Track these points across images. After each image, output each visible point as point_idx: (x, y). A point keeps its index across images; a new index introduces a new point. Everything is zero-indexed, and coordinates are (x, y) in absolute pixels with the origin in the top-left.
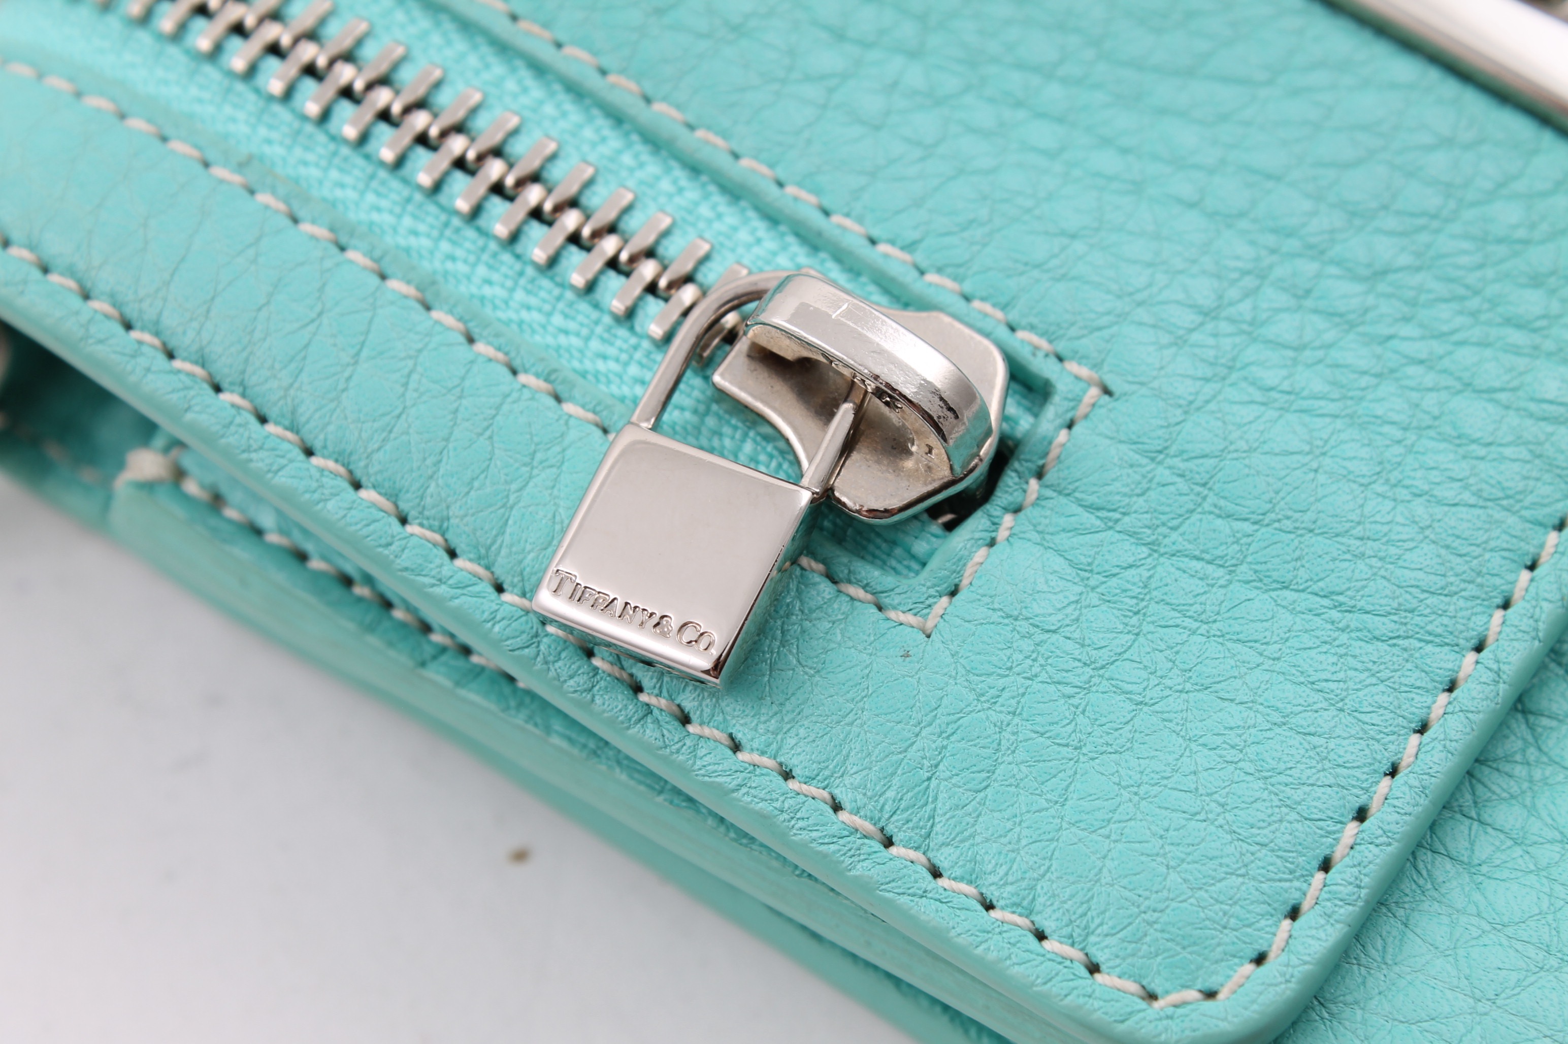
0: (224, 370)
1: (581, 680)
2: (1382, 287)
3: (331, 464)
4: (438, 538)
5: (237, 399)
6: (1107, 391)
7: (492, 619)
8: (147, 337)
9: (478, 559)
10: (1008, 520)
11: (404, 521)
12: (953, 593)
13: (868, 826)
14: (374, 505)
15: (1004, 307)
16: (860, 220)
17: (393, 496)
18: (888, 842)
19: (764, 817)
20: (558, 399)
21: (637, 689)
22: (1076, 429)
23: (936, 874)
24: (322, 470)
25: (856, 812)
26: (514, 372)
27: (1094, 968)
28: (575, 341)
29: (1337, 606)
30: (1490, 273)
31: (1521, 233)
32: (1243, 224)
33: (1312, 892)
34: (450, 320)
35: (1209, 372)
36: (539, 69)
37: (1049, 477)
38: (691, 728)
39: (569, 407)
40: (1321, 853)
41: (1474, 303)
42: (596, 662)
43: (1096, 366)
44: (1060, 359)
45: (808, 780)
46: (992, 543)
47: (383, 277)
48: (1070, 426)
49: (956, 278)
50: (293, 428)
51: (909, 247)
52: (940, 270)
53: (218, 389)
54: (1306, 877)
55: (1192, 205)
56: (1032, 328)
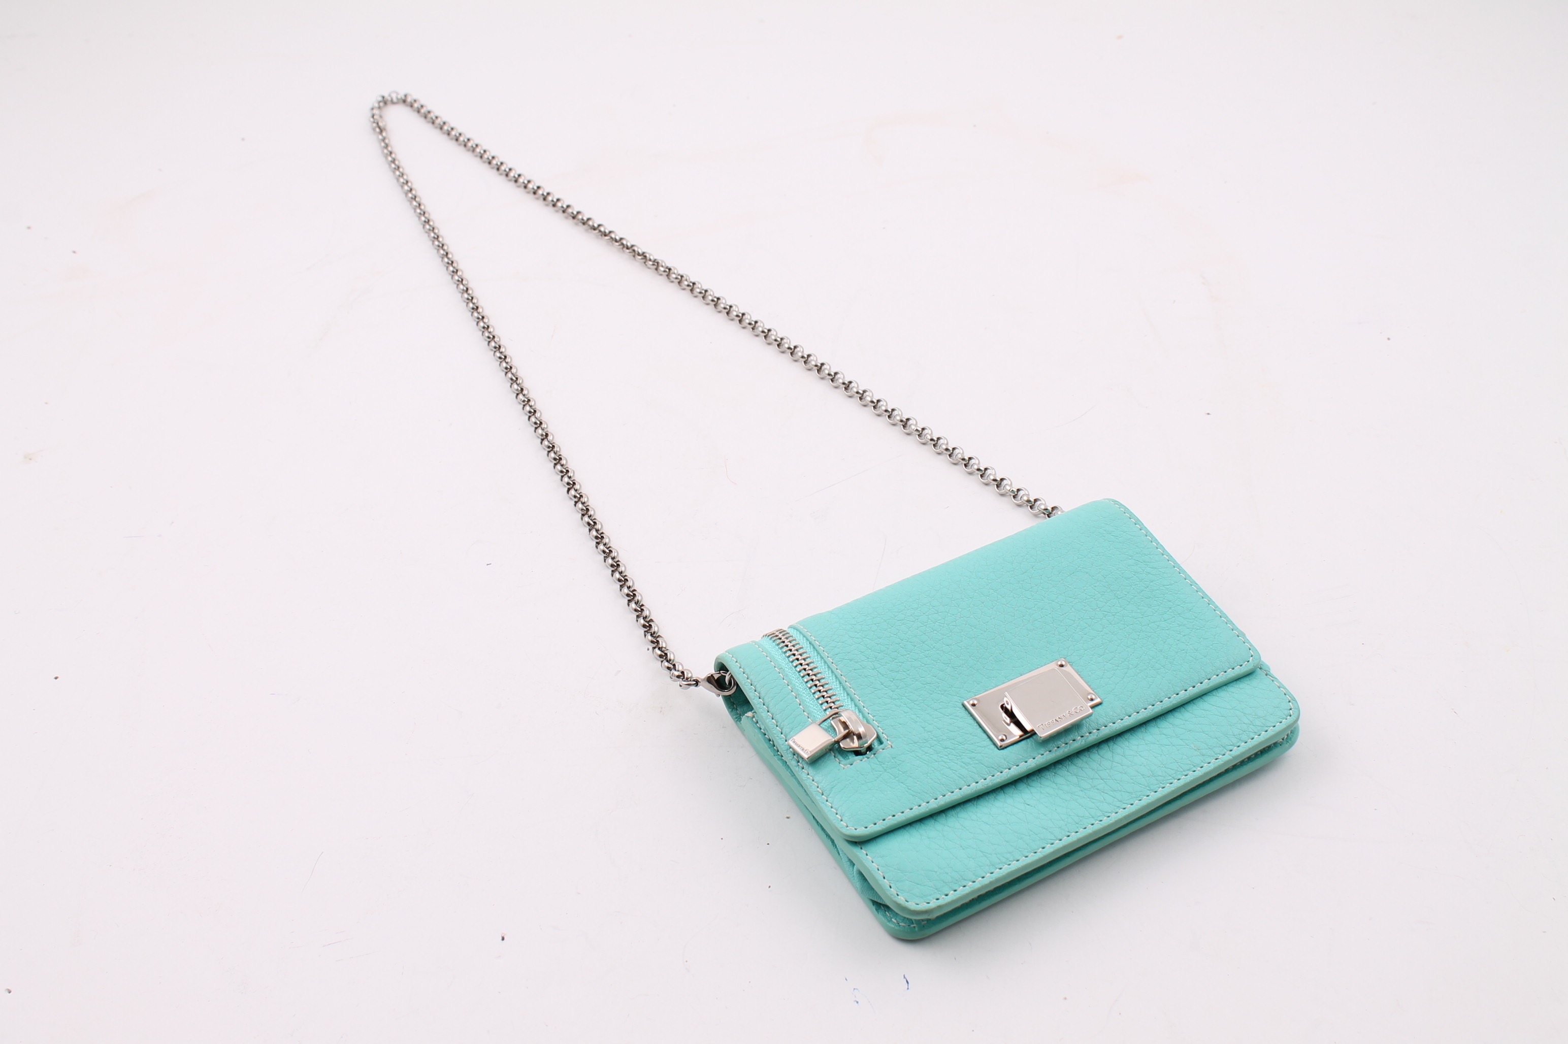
0: (762, 696)
1: (791, 758)
2: (946, 750)
3: (770, 714)
4: (780, 730)
5: (762, 701)
6: (892, 747)
7: (783, 745)
8: (753, 688)
9: (785, 736)
10: (866, 759)
11: (777, 726)
12: (851, 765)
13: (821, 791)
14: (773, 722)
15: (883, 730)
16: (868, 710)
17: (777, 722)
18: (823, 794)
19: (806, 785)
20: (808, 718)
21: (798, 762)
22: (884, 750)
23: (827, 801)
24: (768, 715)
25: (820, 789)
26: (804, 711)
27: (842, 820)
28: (816, 711)
29: (908, 788)
30: (964, 754)
31: (973, 751)
32: (929, 733)
33: (879, 822)
34: (798, 701)
35: (909, 750)
36: (832, 672)
37: (876, 755)
38: (803, 770)
39: (809, 719)
40: (884, 818)
41: (958, 758)
42: (795, 756)
43: (892, 743)
44: (887, 740)
45: (816, 782)
46: (861, 760)
47: (792, 691)
48: (883, 749)
49: (878, 723)
50: (768, 707)
51: (873, 716)
52: (876, 721)
53: (760, 698)
54: (880, 820)
55: (923, 728)
56: (885, 734)
